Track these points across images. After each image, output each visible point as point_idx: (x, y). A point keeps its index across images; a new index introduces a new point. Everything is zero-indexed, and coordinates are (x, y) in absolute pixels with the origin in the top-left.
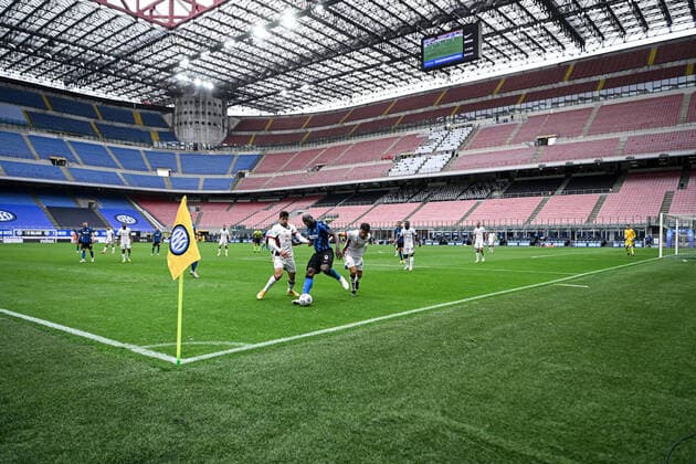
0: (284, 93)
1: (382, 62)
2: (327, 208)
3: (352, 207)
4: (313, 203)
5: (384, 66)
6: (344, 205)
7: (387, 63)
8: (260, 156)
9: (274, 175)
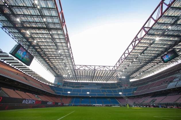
0: (138, 75)
1: (155, 64)
2: (154, 98)
3: (160, 97)
4: (151, 96)
5: (156, 65)
6: (158, 97)
7: (156, 64)
8: (137, 88)
9: (140, 91)
